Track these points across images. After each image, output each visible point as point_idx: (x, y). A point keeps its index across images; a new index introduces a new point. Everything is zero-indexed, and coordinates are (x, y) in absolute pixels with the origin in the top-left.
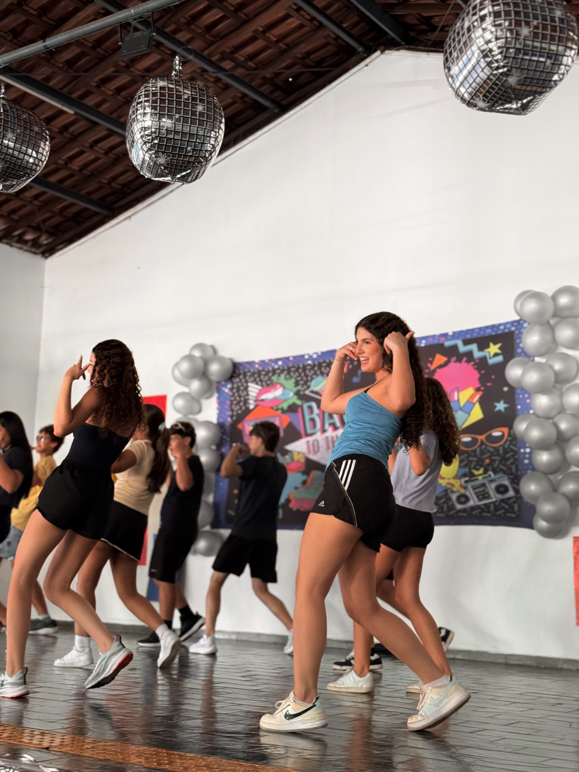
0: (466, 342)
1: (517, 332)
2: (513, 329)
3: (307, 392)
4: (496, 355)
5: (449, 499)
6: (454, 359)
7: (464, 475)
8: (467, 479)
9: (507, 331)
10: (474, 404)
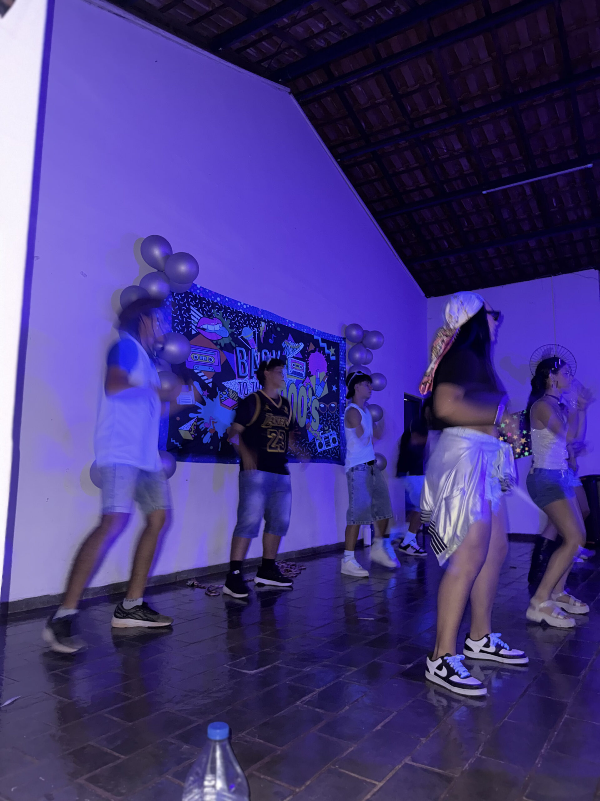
0: (323, 341)
1: (340, 344)
2: (339, 342)
3: (239, 337)
4: (333, 355)
5: (315, 445)
6: (317, 349)
7: (321, 430)
8: (322, 432)
9: (337, 342)
10: (325, 383)
